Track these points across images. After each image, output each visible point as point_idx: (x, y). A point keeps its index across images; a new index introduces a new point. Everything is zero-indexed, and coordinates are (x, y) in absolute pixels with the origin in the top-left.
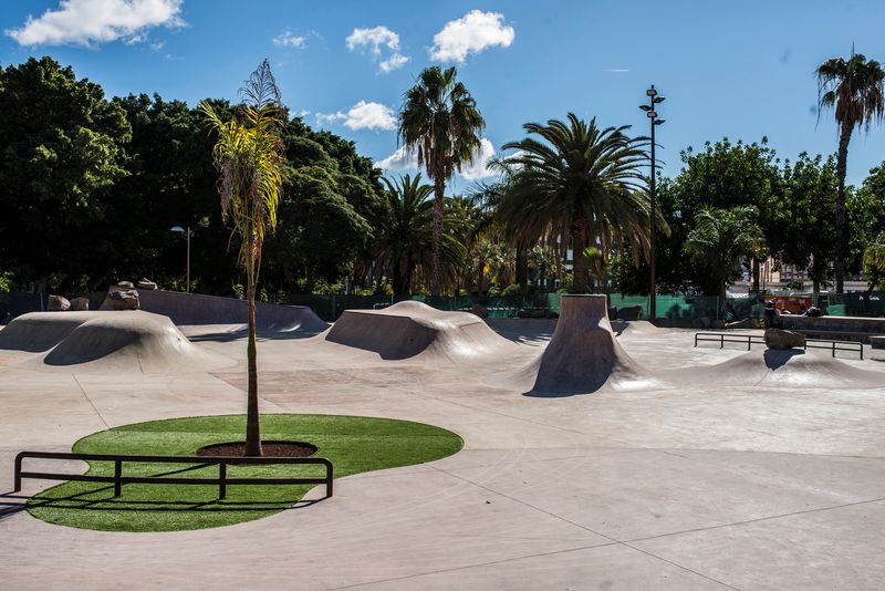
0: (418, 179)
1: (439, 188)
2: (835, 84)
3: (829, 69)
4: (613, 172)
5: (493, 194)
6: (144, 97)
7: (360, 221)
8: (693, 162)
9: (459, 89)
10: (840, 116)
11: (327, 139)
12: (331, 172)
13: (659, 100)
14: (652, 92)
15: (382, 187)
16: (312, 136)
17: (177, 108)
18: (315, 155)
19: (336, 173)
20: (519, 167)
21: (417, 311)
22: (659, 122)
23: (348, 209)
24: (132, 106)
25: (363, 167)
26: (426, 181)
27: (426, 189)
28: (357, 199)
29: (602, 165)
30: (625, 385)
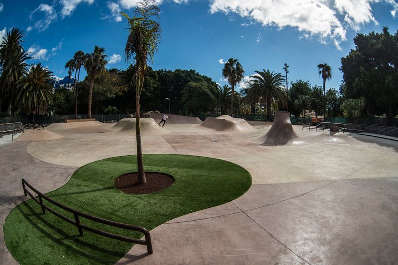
0: (227, 86)
1: (233, 88)
2: (321, 69)
3: (320, 66)
4: (277, 85)
5: (246, 90)
6: (162, 70)
7: (212, 96)
8: (293, 85)
9: (238, 64)
10: (323, 77)
11: (205, 77)
12: (205, 84)
13: (288, 67)
14: (286, 65)
15: (218, 88)
16: (201, 76)
17: (170, 72)
18: (201, 80)
19: (207, 85)
20: (253, 83)
21: (227, 118)
22: (288, 72)
23: (209, 93)
24: (159, 72)
25: (214, 84)
26: (230, 86)
27: (230, 88)
28: (212, 91)
29: (274, 82)
30: (296, 143)
